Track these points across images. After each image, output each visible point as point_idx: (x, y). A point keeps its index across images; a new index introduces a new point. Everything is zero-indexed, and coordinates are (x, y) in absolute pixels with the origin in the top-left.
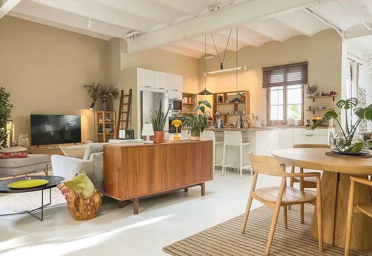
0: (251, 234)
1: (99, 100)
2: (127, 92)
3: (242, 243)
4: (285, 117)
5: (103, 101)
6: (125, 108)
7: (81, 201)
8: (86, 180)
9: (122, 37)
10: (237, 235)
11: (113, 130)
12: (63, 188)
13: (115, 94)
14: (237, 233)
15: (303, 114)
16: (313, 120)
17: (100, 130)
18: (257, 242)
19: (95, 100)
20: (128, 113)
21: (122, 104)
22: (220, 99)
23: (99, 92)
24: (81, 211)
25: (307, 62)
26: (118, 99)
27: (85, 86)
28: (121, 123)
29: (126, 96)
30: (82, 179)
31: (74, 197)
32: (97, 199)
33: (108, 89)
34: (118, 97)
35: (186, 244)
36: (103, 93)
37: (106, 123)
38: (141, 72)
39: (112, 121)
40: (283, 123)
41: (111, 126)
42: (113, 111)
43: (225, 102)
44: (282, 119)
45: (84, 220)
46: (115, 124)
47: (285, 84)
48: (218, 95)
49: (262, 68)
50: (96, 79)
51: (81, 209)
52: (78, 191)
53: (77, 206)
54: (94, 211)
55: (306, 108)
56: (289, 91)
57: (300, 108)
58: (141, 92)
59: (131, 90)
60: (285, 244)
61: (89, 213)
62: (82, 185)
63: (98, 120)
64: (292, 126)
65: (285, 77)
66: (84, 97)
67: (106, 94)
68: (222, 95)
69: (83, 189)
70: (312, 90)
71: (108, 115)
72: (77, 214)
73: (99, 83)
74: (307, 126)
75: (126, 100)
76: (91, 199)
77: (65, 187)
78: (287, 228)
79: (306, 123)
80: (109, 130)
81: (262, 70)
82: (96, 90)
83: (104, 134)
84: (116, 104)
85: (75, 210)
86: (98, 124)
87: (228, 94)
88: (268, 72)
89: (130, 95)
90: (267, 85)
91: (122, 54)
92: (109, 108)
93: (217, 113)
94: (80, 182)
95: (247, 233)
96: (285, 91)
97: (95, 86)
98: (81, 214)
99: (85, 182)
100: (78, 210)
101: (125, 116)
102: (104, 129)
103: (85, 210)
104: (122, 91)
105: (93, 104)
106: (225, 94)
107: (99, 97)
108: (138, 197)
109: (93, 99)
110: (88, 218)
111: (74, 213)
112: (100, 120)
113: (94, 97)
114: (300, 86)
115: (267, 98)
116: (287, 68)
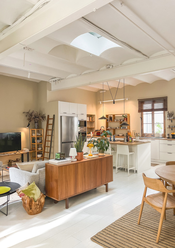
0: (144, 225)
1: (33, 122)
2: (51, 117)
3: (140, 233)
4: (153, 131)
5: (35, 122)
6: (50, 127)
7: (33, 203)
8: (35, 188)
9: (48, 81)
10: (135, 226)
11: (42, 141)
12: (20, 193)
13: (43, 117)
14: (135, 224)
15: (165, 130)
16: (172, 135)
17: (34, 142)
18: (149, 231)
19: (30, 121)
20: (53, 130)
21: (48, 124)
22: (110, 119)
23: (33, 116)
24: (33, 209)
25: (167, 97)
26: (45, 121)
27: (24, 113)
28: (47, 136)
29: (51, 119)
30: (33, 188)
31: (29, 200)
32: (43, 200)
33: (38, 114)
34: (46, 119)
35: (105, 234)
36: (36, 117)
37: (37, 137)
38: (60, 103)
39: (41, 135)
40: (152, 136)
41: (40, 138)
42: (42, 128)
43: (114, 121)
44: (151, 133)
45: (34, 214)
46: (43, 137)
47: (153, 110)
48: (109, 116)
49: (138, 100)
50: (31, 108)
51: (33, 207)
52: (31, 196)
53: (30, 206)
54: (41, 209)
55: (167, 126)
56: (155, 115)
57: (162, 125)
58: (61, 117)
59: (54, 116)
60: (167, 233)
61: (38, 210)
62: (33, 192)
63: (32, 134)
64: (158, 138)
65: (153, 106)
66: (23, 119)
67: (37, 117)
68: (112, 116)
69: (34, 194)
70: (170, 115)
71: (38, 132)
72: (30, 211)
73: (33, 111)
74: (168, 138)
75: (51, 122)
76: (39, 200)
77: (21, 193)
78: (166, 220)
79: (167, 136)
80: (39, 141)
81: (138, 101)
82: (31, 115)
83: (36, 144)
84: (44, 124)
85: (29, 209)
86: (32, 137)
87: (116, 116)
88: (141, 102)
89: (54, 119)
90: (141, 110)
91: (48, 92)
92: (39, 127)
93: (109, 128)
94: (32, 190)
95: (142, 224)
96: (153, 115)
97: (30, 113)
98: (33, 211)
99: (35, 190)
100: (31, 208)
101: (50, 133)
102: (36, 141)
103: (36, 208)
104: (48, 116)
105: (29, 124)
106: (114, 115)
107: (33, 120)
108: (68, 197)
109: (29, 121)
110: (37, 213)
111: (28, 210)
112: (34, 135)
113: (30, 120)
114: (162, 112)
115: (141, 119)
116: (154, 101)
